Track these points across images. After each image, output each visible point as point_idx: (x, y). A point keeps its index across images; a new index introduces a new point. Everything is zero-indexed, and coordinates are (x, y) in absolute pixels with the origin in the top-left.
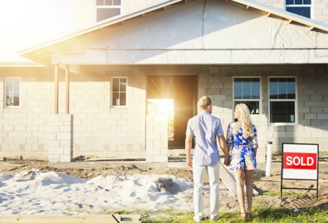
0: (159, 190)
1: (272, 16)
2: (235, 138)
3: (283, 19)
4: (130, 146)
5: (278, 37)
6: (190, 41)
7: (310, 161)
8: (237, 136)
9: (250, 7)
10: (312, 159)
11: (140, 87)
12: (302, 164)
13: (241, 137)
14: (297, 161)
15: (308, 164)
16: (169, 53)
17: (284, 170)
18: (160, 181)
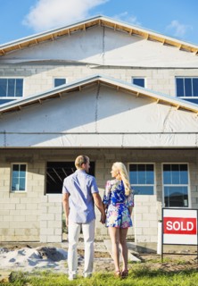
0: (41, 258)
1: (161, 102)
2: (113, 195)
3: (172, 105)
4: (28, 230)
5: (167, 122)
6: (84, 126)
7: (190, 226)
8: (115, 193)
9: (140, 94)
10: (192, 224)
11: (39, 173)
12: (183, 229)
13: (118, 195)
14: (177, 226)
15: (188, 229)
16: (64, 136)
17: (165, 235)
18: (43, 249)
